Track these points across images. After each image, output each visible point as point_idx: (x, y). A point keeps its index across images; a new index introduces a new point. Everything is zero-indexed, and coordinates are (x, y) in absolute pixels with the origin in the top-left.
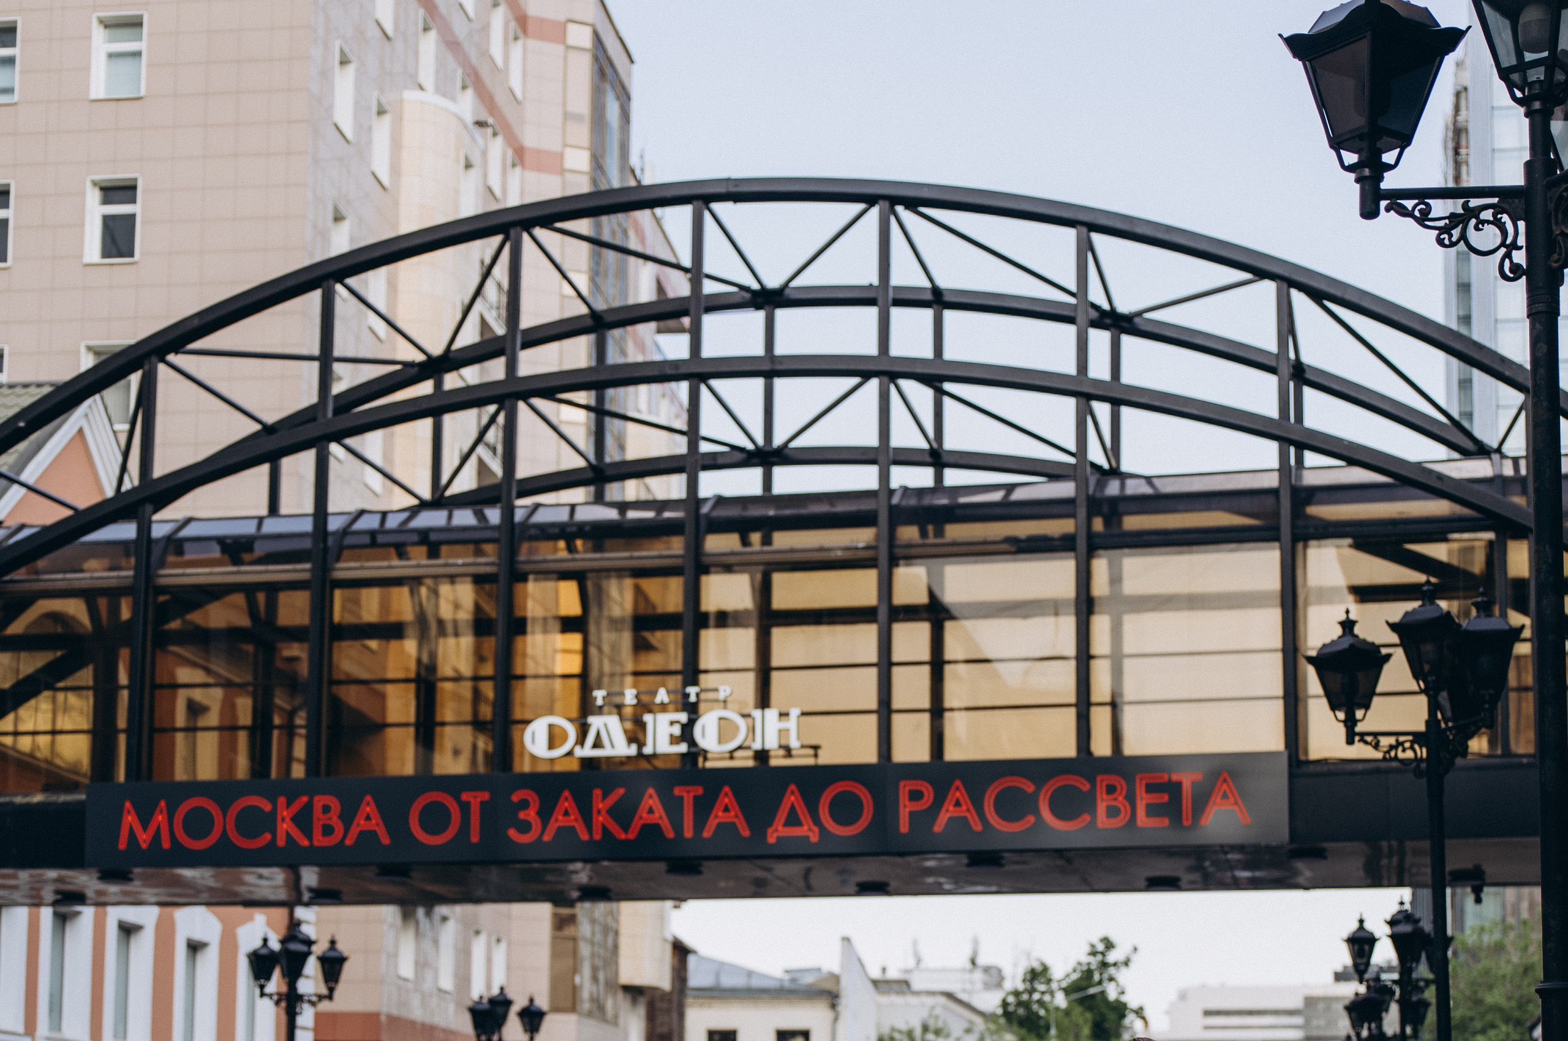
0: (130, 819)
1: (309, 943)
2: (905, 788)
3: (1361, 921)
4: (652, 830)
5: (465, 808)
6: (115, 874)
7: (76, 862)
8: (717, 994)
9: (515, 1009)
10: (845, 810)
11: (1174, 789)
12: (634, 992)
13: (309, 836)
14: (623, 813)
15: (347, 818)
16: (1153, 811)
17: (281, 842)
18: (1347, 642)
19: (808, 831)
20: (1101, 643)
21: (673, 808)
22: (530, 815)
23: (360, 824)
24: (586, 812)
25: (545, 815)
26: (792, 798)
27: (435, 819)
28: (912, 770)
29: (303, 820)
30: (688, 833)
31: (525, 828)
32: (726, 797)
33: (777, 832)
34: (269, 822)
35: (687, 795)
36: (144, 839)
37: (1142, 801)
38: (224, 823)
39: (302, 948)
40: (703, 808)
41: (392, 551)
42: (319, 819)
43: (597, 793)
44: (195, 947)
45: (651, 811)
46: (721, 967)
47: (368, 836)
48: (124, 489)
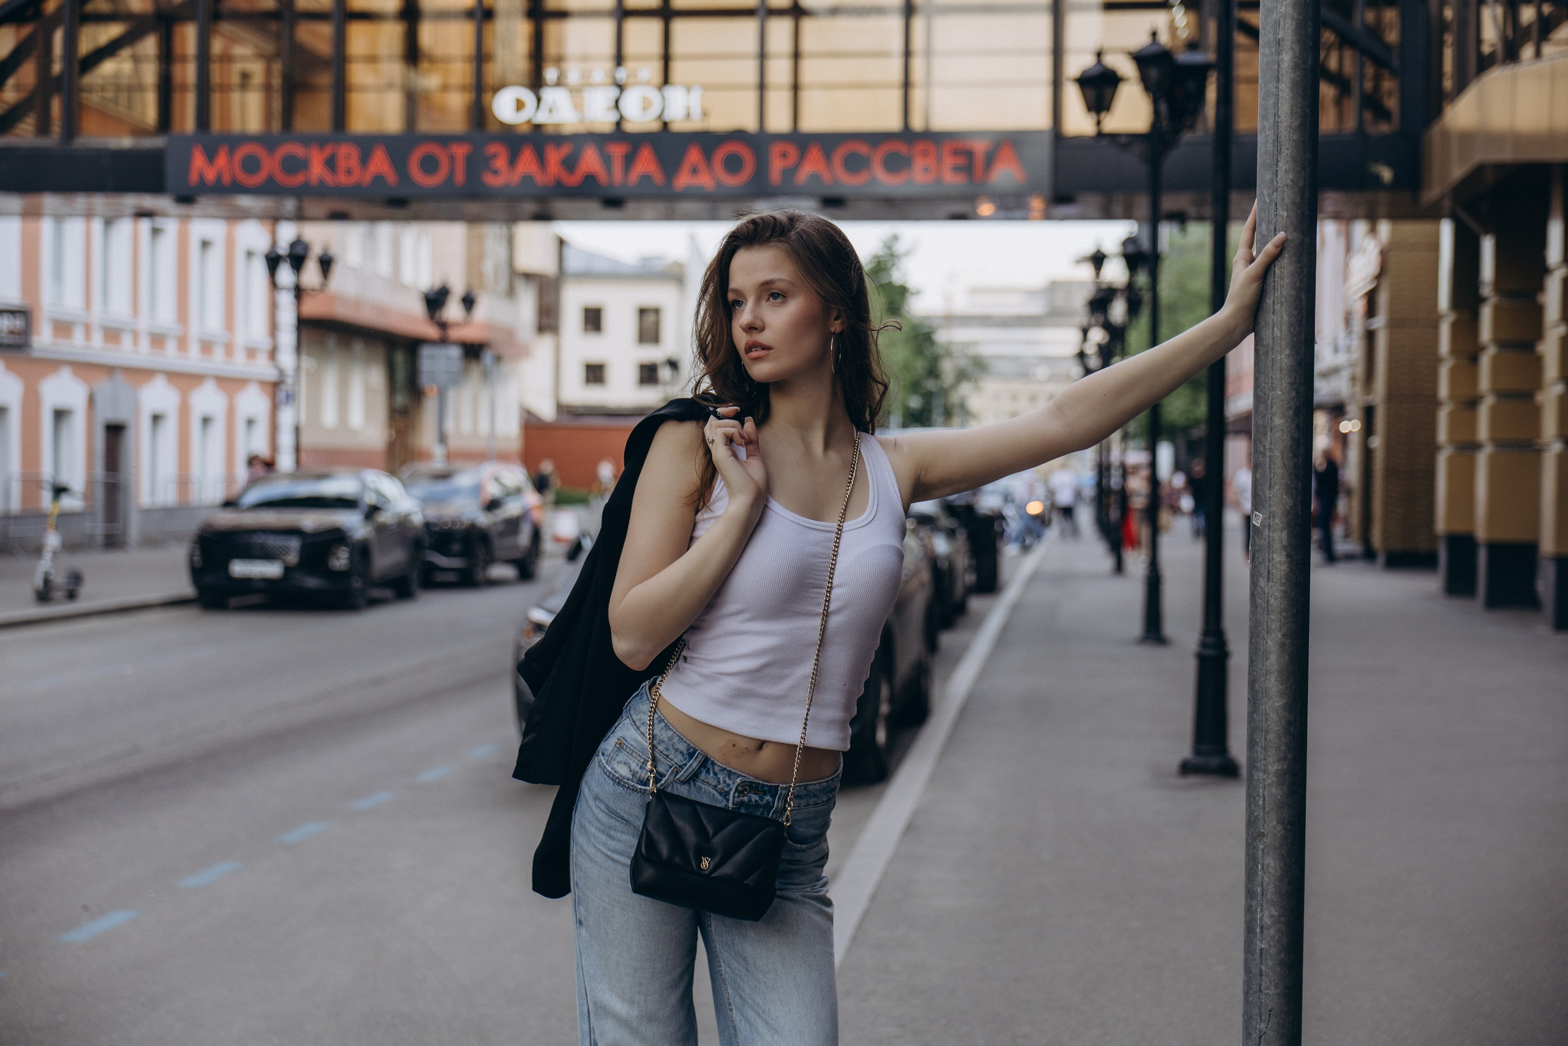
0: (199, 157)
2: (776, 150)
4: (590, 179)
5: (451, 158)
6: (186, 199)
7: (156, 187)
10: (733, 164)
11: (969, 154)
13: (334, 174)
14: (570, 164)
15: (365, 160)
16: (956, 169)
17: (313, 181)
18: (1098, 69)
19: (705, 181)
20: (918, 42)
21: (607, 160)
22: (501, 163)
23: (373, 168)
24: (542, 163)
25: (513, 161)
26: (694, 156)
27: (429, 165)
28: (780, 137)
30: (618, 178)
31: (497, 173)
32: (646, 154)
33: (684, 181)
35: (617, 151)
36: (210, 177)
37: (949, 161)
40: (629, 160)
42: (342, 164)
43: (550, 150)
45: (590, 163)
47: (379, 179)
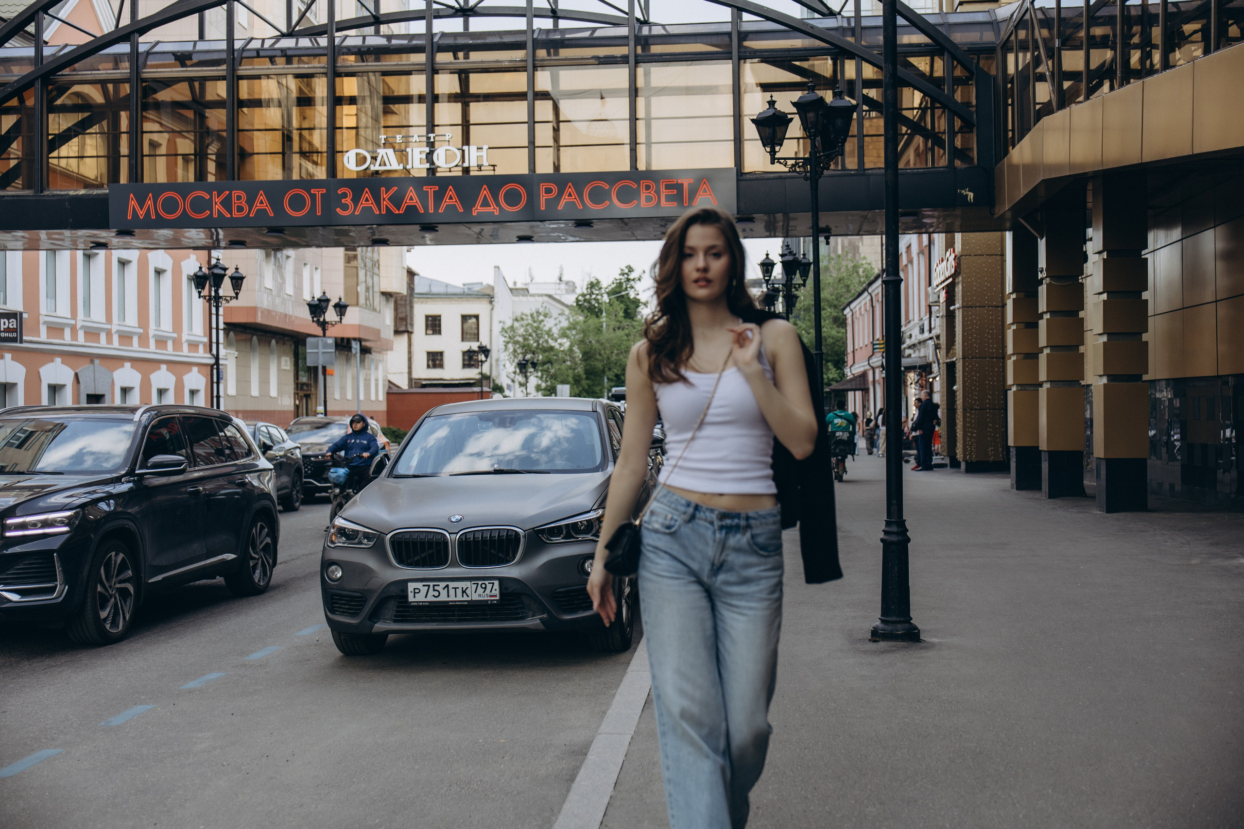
0: (133, 203)
1: (225, 269)
2: (543, 187)
3: (767, 255)
4: (412, 209)
5: (313, 197)
6: (125, 232)
7: (104, 225)
8: (429, 296)
9: (332, 303)
10: (512, 198)
11: (679, 187)
12: (387, 295)
13: (231, 214)
14: (397, 200)
15: (251, 202)
16: (669, 198)
17: (215, 216)
18: (771, 112)
19: (493, 210)
20: (642, 112)
21: (423, 197)
22: (348, 201)
23: (257, 206)
24: (377, 200)
25: (356, 200)
26: (485, 192)
27: (297, 203)
28: (545, 177)
29: (227, 203)
30: (431, 211)
31: (345, 207)
32: (451, 192)
33: (478, 210)
34: (209, 205)
35: (430, 190)
36: (141, 213)
37: (664, 193)
38: (184, 205)
39: (222, 272)
40: (439, 197)
41: (267, 59)
42: (235, 203)
43: (383, 189)
44: (159, 272)
45: (411, 199)
46: (431, 282)
47: (261, 212)
48: (120, 26)
